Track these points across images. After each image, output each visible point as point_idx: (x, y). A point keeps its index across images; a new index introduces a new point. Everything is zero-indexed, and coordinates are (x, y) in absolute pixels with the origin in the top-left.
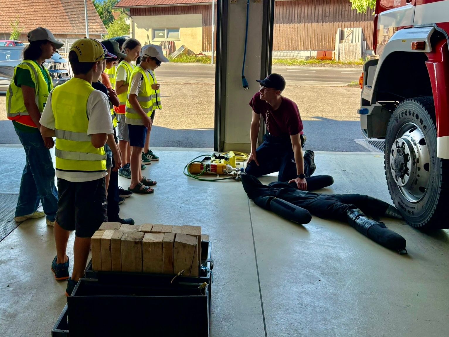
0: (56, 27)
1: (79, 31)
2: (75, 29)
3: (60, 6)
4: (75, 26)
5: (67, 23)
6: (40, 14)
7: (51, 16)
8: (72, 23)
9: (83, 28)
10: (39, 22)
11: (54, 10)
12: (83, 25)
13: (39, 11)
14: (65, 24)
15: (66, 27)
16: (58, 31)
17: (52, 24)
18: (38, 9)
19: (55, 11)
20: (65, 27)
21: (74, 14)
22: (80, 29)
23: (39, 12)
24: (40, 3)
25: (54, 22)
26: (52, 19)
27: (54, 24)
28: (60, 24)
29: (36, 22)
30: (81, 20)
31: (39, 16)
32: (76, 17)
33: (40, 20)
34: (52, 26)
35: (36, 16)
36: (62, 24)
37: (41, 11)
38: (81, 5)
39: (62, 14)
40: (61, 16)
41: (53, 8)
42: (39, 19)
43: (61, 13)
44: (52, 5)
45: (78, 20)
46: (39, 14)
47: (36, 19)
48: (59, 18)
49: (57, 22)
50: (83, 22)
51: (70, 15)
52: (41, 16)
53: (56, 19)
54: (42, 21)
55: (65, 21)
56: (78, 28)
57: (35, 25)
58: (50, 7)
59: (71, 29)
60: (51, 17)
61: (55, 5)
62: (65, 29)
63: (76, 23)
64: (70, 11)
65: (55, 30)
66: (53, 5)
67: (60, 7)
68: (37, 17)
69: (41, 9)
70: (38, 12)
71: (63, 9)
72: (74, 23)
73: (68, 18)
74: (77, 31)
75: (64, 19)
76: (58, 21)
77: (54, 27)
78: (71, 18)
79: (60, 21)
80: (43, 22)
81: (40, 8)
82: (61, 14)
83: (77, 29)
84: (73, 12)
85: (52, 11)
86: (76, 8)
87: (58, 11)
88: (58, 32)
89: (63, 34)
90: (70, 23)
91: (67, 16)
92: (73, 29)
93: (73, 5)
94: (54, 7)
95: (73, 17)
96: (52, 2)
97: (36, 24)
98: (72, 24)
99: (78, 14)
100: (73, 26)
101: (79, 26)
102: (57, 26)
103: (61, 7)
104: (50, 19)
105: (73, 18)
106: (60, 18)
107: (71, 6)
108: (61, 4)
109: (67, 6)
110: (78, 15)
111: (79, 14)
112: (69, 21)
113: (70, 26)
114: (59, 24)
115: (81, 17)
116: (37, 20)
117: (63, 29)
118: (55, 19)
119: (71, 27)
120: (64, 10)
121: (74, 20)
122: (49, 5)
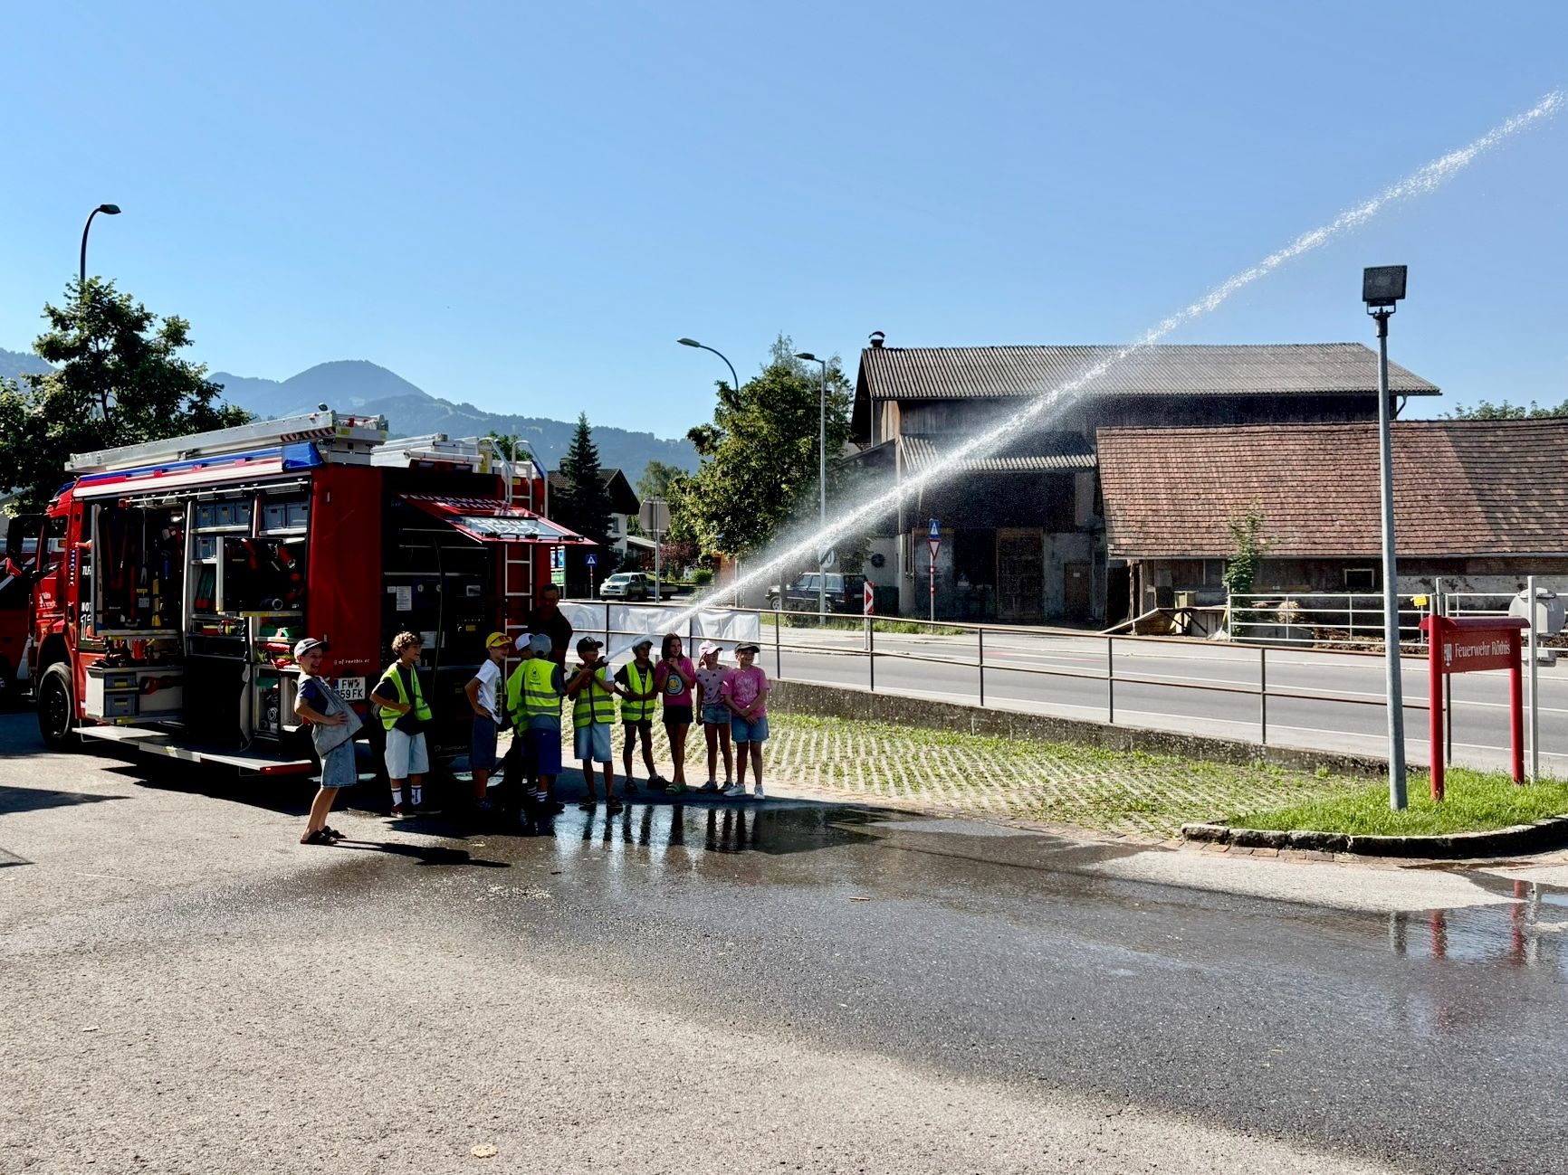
0: (1420, 534)
1: (1523, 544)
2: (1504, 538)
3: (1449, 454)
4: (1506, 527)
5: (1470, 515)
6: (1361, 489)
7: (1405, 493)
8: (1490, 515)
9: (1541, 532)
10: (1354, 517)
11: (1421, 471)
12: (1543, 521)
13: (1358, 478)
14: (1462, 521)
15: (1466, 533)
16: (1427, 546)
17: (1404, 523)
18: (1356, 472)
19: (1423, 476)
20: (1460, 533)
21: (1505, 481)
22: (1527, 538)
23: (1359, 483)
24: (1366, 451)
25: (1414, 516)
26: (1408, 504)
27: (1416, 522)
28: (1440, 522)
29: (1342, 517)
30: (1536, 503)
31: (1358, 494)
32: (1514, 492)
33: (1358, 511)
34: (1406, 528)
35: (1345, 495)
36: (1448, 521)
37: (1365, 478)
38: (1537, 449)
39: (1452, 487)
40: (1448, 492)
41: (1418, 465)
42: (1356, 505)
43: (1449, 481)
44: (1412, 455)
45: (1521, 504)
46: (1357, 489)
47: (1343, 506)
48: (1437, 498)
49: (1427, 516)
50: (1541, 510)
51: (1486, 487)
52: (1364, 495)
53: (1427, 504)
54: (1368, 511)
55: (1463, 509)
56: (1517, 532)
57: (1339, 529)
58: (1404, 460)
59: (1488, 538)
60: (1406, 499)
61: (1426, 454)
62: (1461, 539)
63: (1508, 515)
64: (1487, 471)
65: (1415, 546)
66: (1418, 455)
67: (1446, 460)
68: (1349, 500)
69: (1367, 472)
70: (1354, 483)
71: (1460, 465)
72: (1500, 515)
73: (1475, 497)
74: (1511, 544)
75: (1458, 504)
76: (1432, 509)
77: (1413, 534)
78: (1488, 498)
79: (1442, 509)
80: (1370, 517)
81: (1365, 467)
82: (1446, 486)
83: (1513, 538)
84: (1500, 476)
85: (1411, 476)
86: (1516, 460)
87: (1435, 476)
88: (1425, 552)
89: (1446, 556)
90: (1483, 515)
91: (1472, 492)
92: (1493, 539)
93: (1506, 449)
94: (1421, 460)
95: (1498, 492)
96: (1413, 445)
97: (1344, 523)
98: (1492, 520)
99: (1522, 481)
100: (1494, 527)
101: (1523, 526)
102: (1426, 528)
103: (1452, 460)
104: (1402, 504)
105: (1497, 498)
106: (1443, 498)
107: (1495, 455)
108: (1452, 449)
109: (1475, 455)
110: (1522, 487)
111: (1530, 481)
112: (1479, 509)
113: (1480, 527)
114: (1435, 522)
115: (1537, 492)
116: (1346, 511)
117: (1449, 539)
118: (1422, 503)
119: (1486, 533)
120: (1462, 470)
121: (1502, 504)
122: (1402, 455)
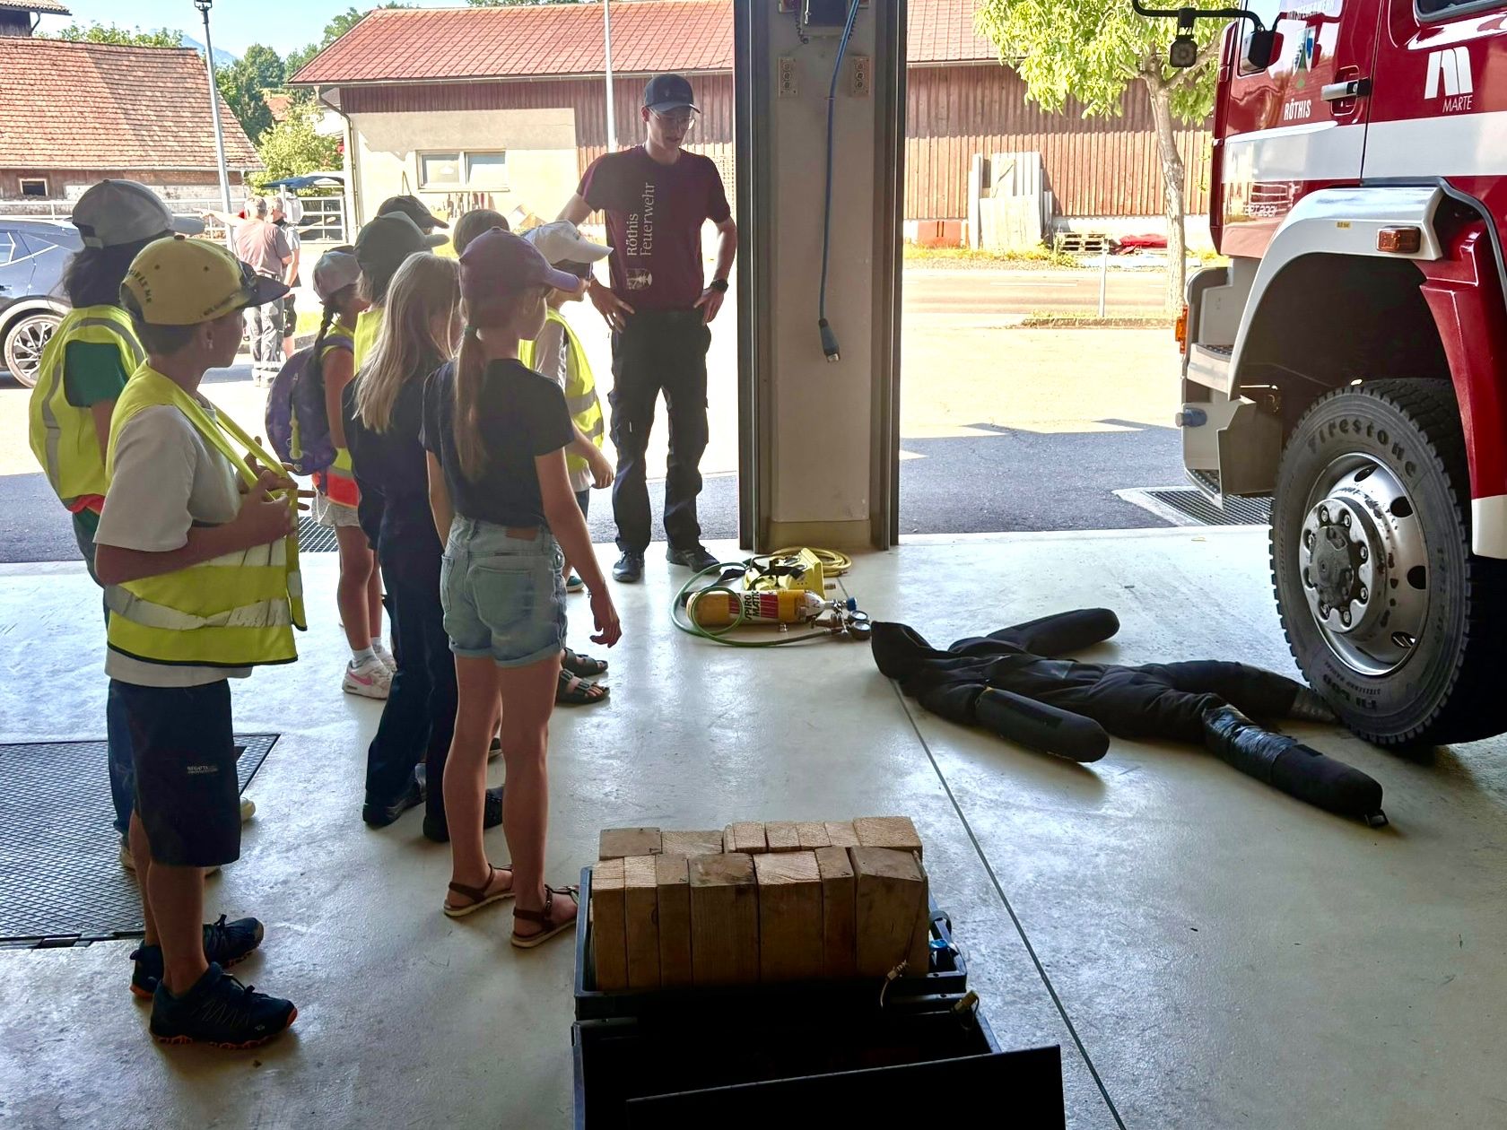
0: (83, 147)
1: (167, 158)
2: (152, 153)
3: (94, 75)
4: (151, 143)
5: (122, 132)
6: (22, 103)
7: (63, 109)
8: (137, 133)
9: (179, 149)
10: (20, 130)
11: (73, 88)
12: (178, 139)
13: (16, 92)
14: (116, 137)
15: (120, 148)
16: (90, 158)
17: (66, 137)
18: (14, 86)
19: (75, 93)
20: (116, 148)
21: (144, 103)
22: (168, 154)
23: (19, 97)
24: (19, 66)
25: (74, 131)
26: (68, 120)
27: (77, 137)
28: (97, 137)
29: (9, 129)
30: (171, 124)
31: (21, 108)
32: (152, 113)
33: (23, 124)
34: (69, 142)
35: (8, 108)
36: (103, 137)
37: (24, 92)
38: (165, 75)
39: (101, 105)
40: (100, 110)
41: (69, 83)
42: (20, 119)
43: (98, 100)
44: (62, 73)
45: (160, 124)
46: (18, 102)
47: (9, 118)
48: (92, 115)
49: (85, 131)
50: (175, 129)
51: (130, 107)
52: (26, 108)
53: (83, 120)
54: (33, 125)
55: (114, 126)
56: (160, 149)
57: (9, 141)
58: (56, 78)
59: (139, 153)
60: (64, 114)
61: (74, 73)
62: (118, 153)
63: (152, 133)
64: (127, 92)
65: (81, 158)
66: (68, 74)
67: (92, 80)
68: (13, 113)
69: (25, 87)
70: (14, 97)
71: (105, 85)
72: (144, 133)
73: (122, 116)
74: (157, 158)
75: (110, 121)
76: (88, 125)
77: (77, 147)
78: (133, 117)
79: (98, 126)
80: (36, 130)
81: (21, 82)
82: (97, 105)
83: (159, 153)
84: (140, 98)
85: (65, 93)
86: (150, 84)
87: (86, 94)
88: (89, 164)
89: (108, 168)
90: (131, 132)
91: (119, 111)
92: (143, 153)
93: (140, 74)
94: (71, 78)
95: (140, 112)
96: (61, 63)
97: (12, 135)
98: (140, 138)
99: (157, 104)
100: (143, 143)
101: (164, 143)
102: (87, 142)
103: (97, 80)
104: (62, 120)
105: (140, 118)
106: (97, 115)
107: (132, 78)
108: (95, 70)
109: (117, 77)
110: (158, 109)
111: (163, 104)
112: (127, 127)
113: (131, 143)
114: (93, 137)
115: (170, 114)
116: (12, 124)
117: (108, 153)
118: (79, 120)
119: (135, 148)
120: (108, 90)
121: (145, 123)
122: (53, 72)
